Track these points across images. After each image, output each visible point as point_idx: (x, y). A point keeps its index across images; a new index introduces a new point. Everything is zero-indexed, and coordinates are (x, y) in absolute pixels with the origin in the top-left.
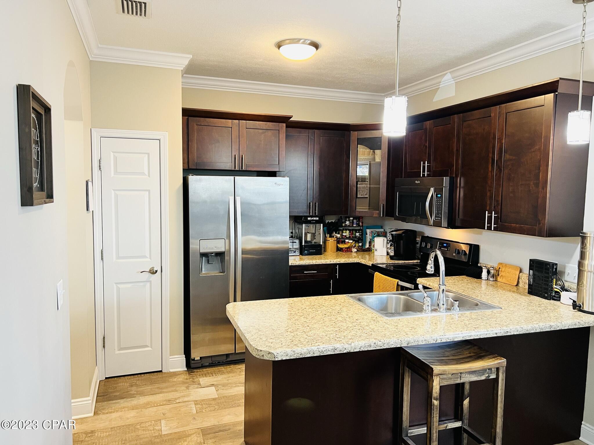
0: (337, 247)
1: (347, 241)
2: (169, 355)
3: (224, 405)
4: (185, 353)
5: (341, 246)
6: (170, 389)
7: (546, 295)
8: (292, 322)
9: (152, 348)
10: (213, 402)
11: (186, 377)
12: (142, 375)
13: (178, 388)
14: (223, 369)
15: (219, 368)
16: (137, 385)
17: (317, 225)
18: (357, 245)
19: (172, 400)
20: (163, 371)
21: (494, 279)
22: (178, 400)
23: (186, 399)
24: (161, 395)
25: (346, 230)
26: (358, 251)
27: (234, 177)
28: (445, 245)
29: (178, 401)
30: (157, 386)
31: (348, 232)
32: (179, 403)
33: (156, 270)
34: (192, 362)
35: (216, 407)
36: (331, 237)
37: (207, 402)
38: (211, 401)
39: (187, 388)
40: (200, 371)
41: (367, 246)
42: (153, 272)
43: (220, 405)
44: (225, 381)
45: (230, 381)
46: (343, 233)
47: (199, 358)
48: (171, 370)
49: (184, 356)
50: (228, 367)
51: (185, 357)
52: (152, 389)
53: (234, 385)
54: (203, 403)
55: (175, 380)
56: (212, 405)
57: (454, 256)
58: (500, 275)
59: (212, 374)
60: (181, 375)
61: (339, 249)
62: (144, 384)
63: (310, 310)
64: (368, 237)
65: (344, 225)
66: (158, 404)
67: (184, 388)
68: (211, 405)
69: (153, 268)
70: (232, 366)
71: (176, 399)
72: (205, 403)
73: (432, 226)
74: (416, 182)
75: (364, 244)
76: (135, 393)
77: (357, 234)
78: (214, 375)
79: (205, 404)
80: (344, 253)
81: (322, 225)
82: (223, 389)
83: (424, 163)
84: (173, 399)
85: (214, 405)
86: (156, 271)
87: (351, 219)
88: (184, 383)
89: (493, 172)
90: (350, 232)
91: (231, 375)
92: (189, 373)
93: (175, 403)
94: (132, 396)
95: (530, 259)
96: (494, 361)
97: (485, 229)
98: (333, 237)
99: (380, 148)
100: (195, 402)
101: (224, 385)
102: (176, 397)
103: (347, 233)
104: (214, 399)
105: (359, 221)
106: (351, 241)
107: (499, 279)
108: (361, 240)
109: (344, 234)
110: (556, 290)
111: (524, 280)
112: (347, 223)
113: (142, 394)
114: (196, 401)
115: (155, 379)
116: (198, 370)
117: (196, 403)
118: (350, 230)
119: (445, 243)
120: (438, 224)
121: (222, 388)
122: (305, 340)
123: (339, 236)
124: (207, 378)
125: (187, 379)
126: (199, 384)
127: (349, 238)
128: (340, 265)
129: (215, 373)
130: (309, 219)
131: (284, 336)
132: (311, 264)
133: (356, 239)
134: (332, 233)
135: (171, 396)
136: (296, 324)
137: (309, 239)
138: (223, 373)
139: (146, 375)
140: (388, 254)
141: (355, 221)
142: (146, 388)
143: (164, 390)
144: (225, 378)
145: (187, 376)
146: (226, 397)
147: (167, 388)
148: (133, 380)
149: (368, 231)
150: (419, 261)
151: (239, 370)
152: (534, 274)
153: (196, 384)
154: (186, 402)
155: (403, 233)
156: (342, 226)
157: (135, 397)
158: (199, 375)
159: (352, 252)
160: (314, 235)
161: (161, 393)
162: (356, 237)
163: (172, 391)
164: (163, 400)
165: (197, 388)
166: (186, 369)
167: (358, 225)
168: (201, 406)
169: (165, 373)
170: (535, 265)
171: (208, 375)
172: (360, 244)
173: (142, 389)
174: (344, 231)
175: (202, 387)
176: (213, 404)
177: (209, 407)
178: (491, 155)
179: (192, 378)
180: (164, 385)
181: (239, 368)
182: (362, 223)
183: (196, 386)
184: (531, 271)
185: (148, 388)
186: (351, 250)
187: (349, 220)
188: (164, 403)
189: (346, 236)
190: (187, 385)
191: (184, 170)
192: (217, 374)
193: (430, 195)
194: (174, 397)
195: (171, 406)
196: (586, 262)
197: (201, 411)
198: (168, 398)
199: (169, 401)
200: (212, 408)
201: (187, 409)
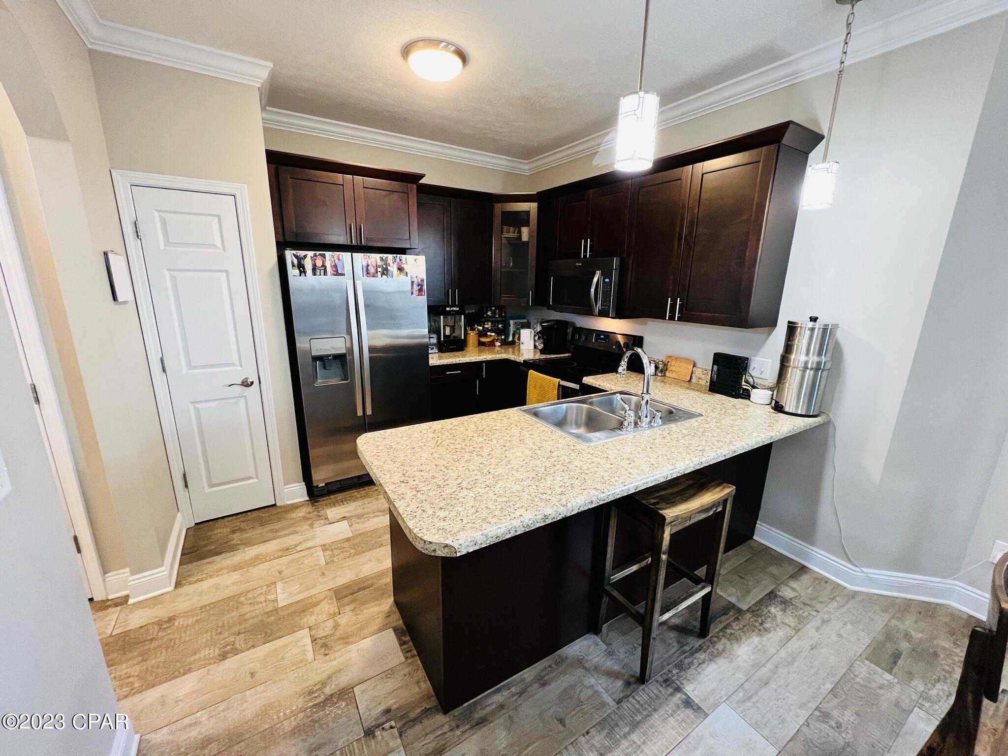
0: (479, 341)
1: (489, 333)
2: (283, 484)
3: (362, 547)
4: (305, 480)
5: (483, 340)
6: (287, 532)
7: (734, 393)
8: (463, 467)
9: (258, 479)
10: (347, 545)
11: (308, 511)
12: (249, 513)
13: (298, 529)
14: (356, 493)
15: (351, 492)
16: (241, 530)
17: (457, 317)
18: (500, 338)
19: (291, 549)
20: (278, 504)
21: (663, 375)
23: (310, 544)
24: (275, 542)
25: (488, 321)
26: (502, 345)
27: (352, 255)
28: (602, 337)
29: (299, 548)
30: (269, 527)
31: (490, 323)
32: (301, 551)
33: (251, 381)
34: (315, 489)
35: (352, 551)
36: (472, 329)
37: (339, 546)
38: (344, 542)
39: (311, 525)
40: (327, 499)
41: (511, 339)
42: (247, 384)
43: (356, 547)
44: (361, 511)
45: (366, 509)
46: (484, 324)
47: (324, 484)
48: (288, 503)
49: (304, 483)
50: (362, 489)
51: (306, 485)
52: (262, 533)
53: (372, 516)
54: (333, 547)
55: (294, 515)
56: (346, 549)
57: (614, 349)
58: (669, 370)
59: (342, 502)
60: (301, 508)
61: (481, 344)
62: (252, 526)
63: (481, 440)
64: (512, 329)
65: (485, 316)
66: (272, 557)
67: (307, 527)
68: (344, 550)
69: (247, 378)
70: (366, 488)
71: (296, 546)
72: (336, 547)
73: (596, 316)
74: (577, 264)
75: (507, 337)
76: (239, 542)
77: (500, 326)
78: (345, 503)
79: (336, 549)
80: (487, 348)
81: (463, 316)
82: (358, 523)
83: (586, 242)
84: (292, 547)
85: (349, 549)
86: (252, 383)
87: (493, 308)
88: (305, 519)
89: (679, 250)
90: (492, 324)
91: (366, 501)
92: (312, 504)
93: (295, 551)
94: (232, 548)
95: (715, 354)
96: (722, 490)
97: (665, 319)
98: (475, 330)
99: (528, 225)
100: (323, 547)
101: (359, 517)
102: (297, 543)
103: (488, 325)
104: (348, 540)
105: (501, 311)
106: (493, 334)
107: (667, 374)
108: (504, 332)
109: (486, 326)
110: (745, 387)
111: (698, 375)
112: (489, 313)
113: (248, 543)
114: (324, 545)
115: (266, 517)
116: (324, 498)
117: (325, 548)
118: (492, 322)
119: (602, 335)
120: (604, 314)
121: (358, 521)
122: (496, 505)
123: (481, 328)
124: (335, 508)
125: (310, 513)
126: (327, 518)
127: (492, 331)
128: (488, 363)
129: (346, 500)
130: (448, 309)
131: (460, 500)
132: (454, 362)
133: (498, 332)
134: (474, 325)
135: (290, 541)
136: (471, 470)
137: (448, 332)
138: (355, 499)
139: (254, 512)
140: (535, 347)
141: (497, 311)
142: (254, 533)
143: (280, 534)
144: (359, 506)
145: (309, 509)
146: (363, 533)
147: (283, 529)
148: (237, 523)
149: (512, 322)
150: (570, 354)
151: (376, 492)
152: (718, 370)
153: (322, 519)
154: (310, 548)
155: (554, 324)
156: (484, 317)
157: (238, 549)
158: (326, 505)
159: (495, 346)
160: (453, 329)
161: (275, 538)
162: (498, 328)
163: (292, 534)
165: (325, 525)
166: (308, 499)
167: (500, 316)
168: (331, 553)
169: (280, 507)
170: (719, 359)
171: (337, 503)
172: (503, 337)
173: (247, 535)
174: (486, 323)
175: (331, 522)
176: (347, 547)
177: (342, 552)
178: (678, 229)
179: (316, 510)
180: (277, 526)
181: (376, 490)
182: (505, 313)
183: (322, 522)
184: (715, 367)
185: (257, 532)
186: (494, 344)
187: (491, 310)
188: (280, 554)
189: (487, 328)
190: (309, 522)
191: (278, 243)
192: (348, 501)
193: (595, 280)
194: (294, 543)
195: (290, 558)
196: (793, 357)
197: (332, 560)
198: (285, 545)
199: (287, 549)
200: (347, 554)
201: (313, 559)
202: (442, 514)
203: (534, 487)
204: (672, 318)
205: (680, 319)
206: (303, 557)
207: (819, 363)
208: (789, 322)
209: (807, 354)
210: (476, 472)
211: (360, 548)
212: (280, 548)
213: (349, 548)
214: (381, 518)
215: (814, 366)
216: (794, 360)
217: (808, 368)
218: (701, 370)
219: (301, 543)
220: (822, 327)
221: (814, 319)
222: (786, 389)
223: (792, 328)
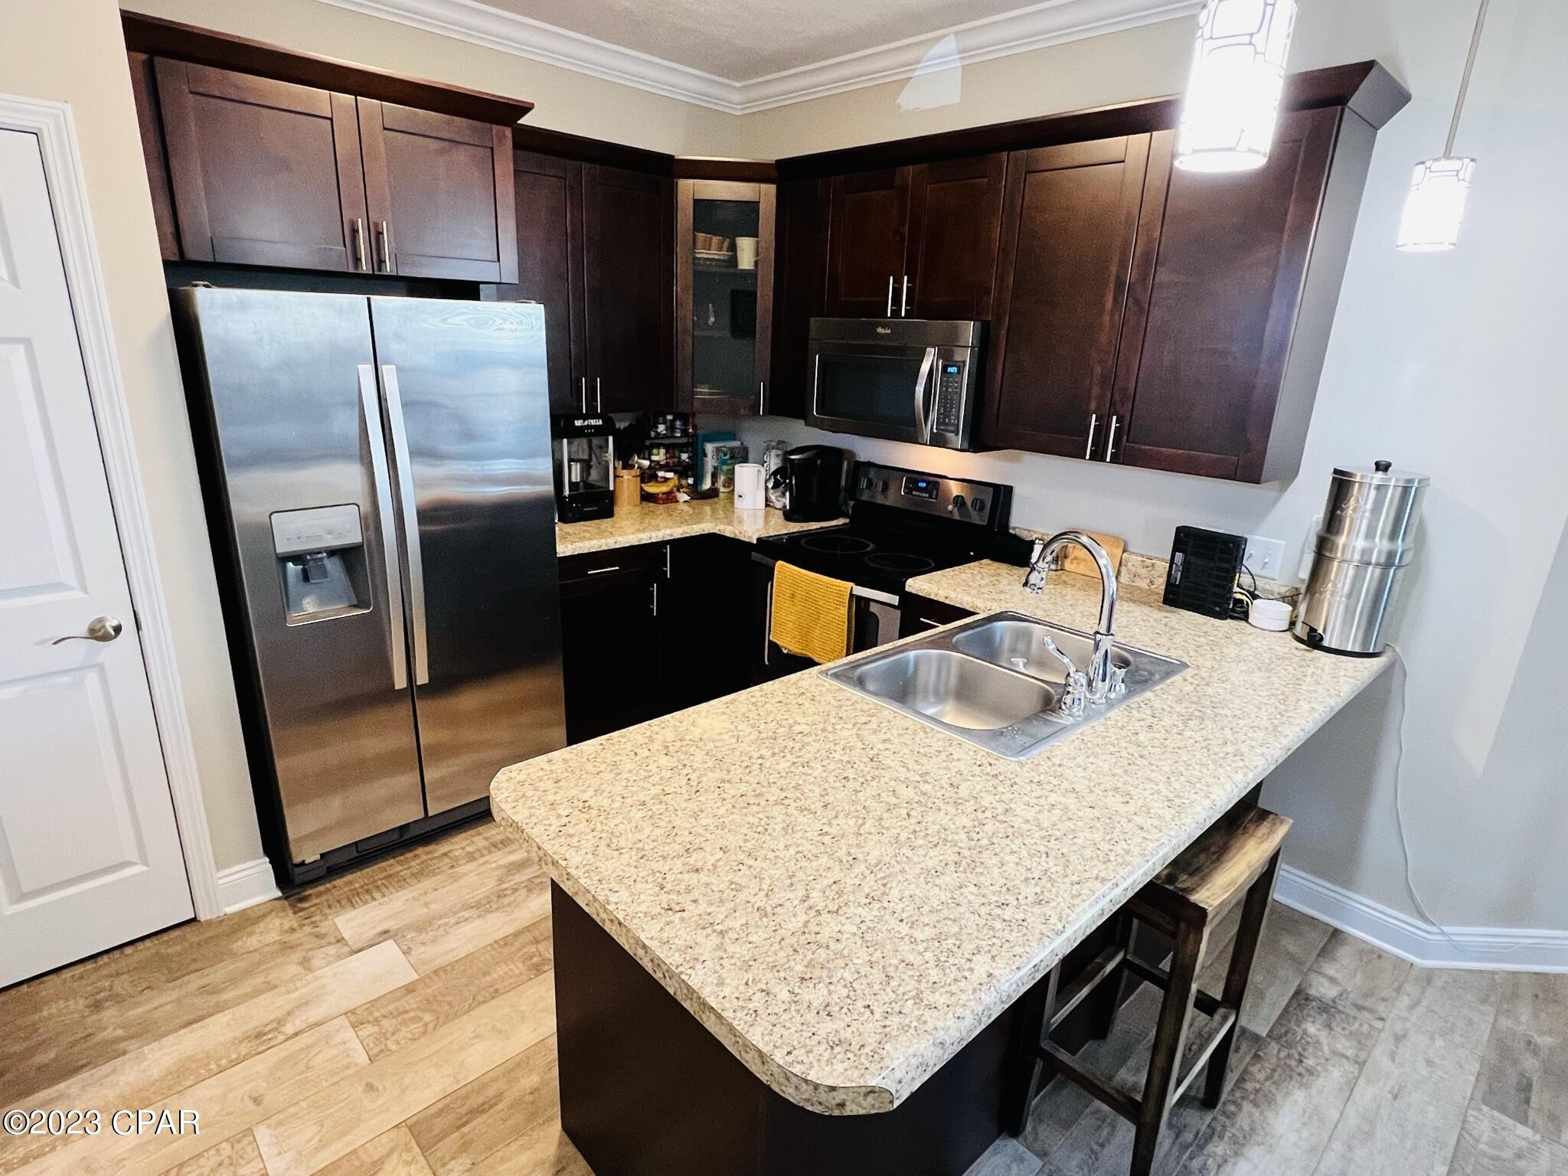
0: (642, 489)
1: (661, 474)
2: (214, 870)
3: (450, 1003)
4: (267, 851)
5: (651, 488)
6: (247, 986)
7: (1217, 609)
8: (786, 847)
9: (147, 865)
10: (411, 1001)
11: (286, 926)
12: (128, 950)
13: (273, 976)
14: (399, 868)
15: (384, 864)
16: (117, 999)
17: (596, 441)
18: (684, 482)
19: (269, 1032)
20: (202, 917)
21: (1059, 568)
22: (288, 1025)
23: (314, 1014)
24: (222, 1019)
25: (658, 446)
26: (692, 498)
27: (369, 299)
28: (923, 485)
29: (289, 1029)
30: (194, 982)
31: (662, 451)
32: (296, 1034)
33: (115, 623)
34: (298, 870)
35: (428, 1018)
36: (627, 466)
37: (391, 1008)
38: (402, 997)
39: (305, 963)
40: (328, 890)
41: (707, 485)
42: (99, 634)
43: (435, 1006)
44: (420, 912)
45: (433, 906)
46: (650, 454)
47: (318, 857)
48: (230, 910)
49: (267, 860)
50: (409, 855)
51: (271, 862)
52: (178, 1001)
53: (453, 920)
54: (377, 1014)
55: (253, 942)
56: (412, 1014)
57: (951, 512)
58: (1072, 556)
59: (368, 891)
60: (268, 919)
61: (647, 497)
62: (144, 985)
63: (784, 765)
64: (710, 463)
65: (653, 434)
66: (224, 1062)
67: (293, 969)
68: (407, 1016)
69: (100, 620)
70: (420, 851)
71: (280, 1022)
72: (384, 1011)
73: (926, 445)
74: (880, 330)
75: (699, 479)
76: (120, 1032)
77: (684, 456)
78: (377, 895)
79: (384, 1017)
80: (661, 507)
81: (611, 439)
82: (424, 944)
83: (898, 282)
84: (270, 1027)
85: (419, 1014)
86: (118, 629)
87: (670, 417)
88: (286, 948)
89: (1117, 314)
90: (667, 452)
91: (427, 884)
92: (292, 906)
93: (281, 1038)
94: (110, 1051)
95: (1179, 530)
97: (1084, 458)
98: (632, 467)
99: (753, 233)
100: (353, 1018)
101: (421, 927)
102: (279, 1014)
103: (659, 456)
104: (410, 989)
105: (685, 424)
106: (670, 475)
107: (1068, 565)
108: (692, 470)
109: (654, 458)
110: (1238, 596)
111: (1133, 569)
112: (661, 428)
113: (146, 1031)
114: (353, 1012)
115: (179, 954)
116: (321, 888)
117: (357, 1018)
118: (667, 447)
119: (923, 481)
120: (938, 441)
121: (423, 937)
123: (646, 463)
124: (357, 911)
125: (293, 930)
126: (340, 940)
127: (667, 468)
128: (675, 543)
129: (378, 888)
130: (578, 423)
131: (832, 946)
132: (604, 548)
133: (680, 468)
134: (631, 456)
135: (261, 1011)
136: (809, 856)
137: (576, 476)
138: (402, 882)
139: (140, 946)
140: (768, 503)
141: (678, 423)
142: (156, 1003)
143: (227, 996)
144: (414, 898)
145: (290, 920)
146: (444, 969)
147: (233, 981)
148: (99, 979)
149: (710, 448)
150: (847, 521)
151: (446, 860)
152: (1185, 562)
153: (330, 943)
154: (318, 1024)
155: (816, 455)
156: (652, 439)
157: (124, 1053)
158: (330, 907)
159: (678, 502)
160: (587, 466)
161: (219, 1008)
162: (680, 462)
163: (256, 993)
164: (235, 1038)
165: (339, 957)
166: (279, 894)
167: (685, 433)
168: (376, 1029)
169: (209, 923)
170: (1187, 539)
171: (357, 899)
172: (691, 481)
173: (139, 1010)
174: (655, 451)
175: (355, 948)
176: (412, 1010)
177: (404, 1023)
178: (1114, 269)
179: (308, 921)
180: (216, 974)
181: (445, 855)
182: (695, 427)
183: (332, 950)
184: (1179, 556)
185: (162, 1001)
186: (675, 497)
187: (665, 422)
188: (244, 1049)
189: (658, 462)
190: (297, 956)
191: (167, 264)
192: (384, 890)
193: (925, 367)
194: (272, 1017)
195: (273, 1056)
196: (1341, 540)
197: (382, 1047)
198: (250, 1026)
199: (259, 1035)
200: (416, 1027)
201: (333, 1052)
202: (815, 995)
203: (972, 888)
204: (1098, 456)
205: (1115, 459)
206: (309, 1047)
207: (1391, 555)
208: (1336, 471)
209: (1370, 535)
210: (824, 859)
211: (446, 1007)
212: (238, 1033)
213: (419, 1009)
214: (478, 922)
215: (1382, 560)
216: (1344, 546)
217: (1369, 564)
218: (1140, 558)
219: (289, 1014)
220: (1401, 484)
221: (1382, 467)
222: (1326, 604)
223: (1341, 485)
